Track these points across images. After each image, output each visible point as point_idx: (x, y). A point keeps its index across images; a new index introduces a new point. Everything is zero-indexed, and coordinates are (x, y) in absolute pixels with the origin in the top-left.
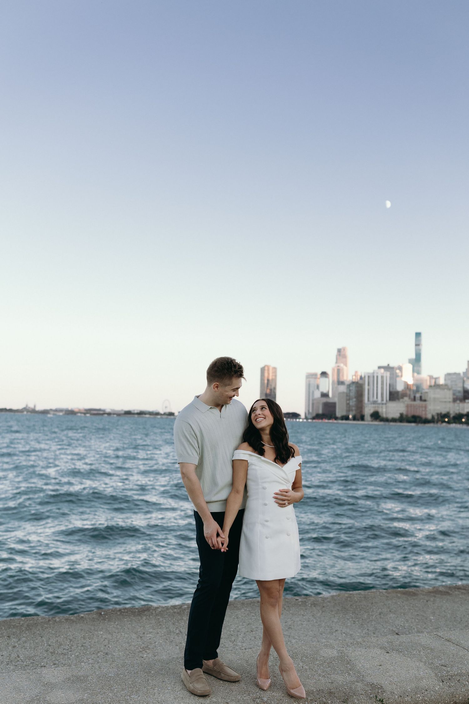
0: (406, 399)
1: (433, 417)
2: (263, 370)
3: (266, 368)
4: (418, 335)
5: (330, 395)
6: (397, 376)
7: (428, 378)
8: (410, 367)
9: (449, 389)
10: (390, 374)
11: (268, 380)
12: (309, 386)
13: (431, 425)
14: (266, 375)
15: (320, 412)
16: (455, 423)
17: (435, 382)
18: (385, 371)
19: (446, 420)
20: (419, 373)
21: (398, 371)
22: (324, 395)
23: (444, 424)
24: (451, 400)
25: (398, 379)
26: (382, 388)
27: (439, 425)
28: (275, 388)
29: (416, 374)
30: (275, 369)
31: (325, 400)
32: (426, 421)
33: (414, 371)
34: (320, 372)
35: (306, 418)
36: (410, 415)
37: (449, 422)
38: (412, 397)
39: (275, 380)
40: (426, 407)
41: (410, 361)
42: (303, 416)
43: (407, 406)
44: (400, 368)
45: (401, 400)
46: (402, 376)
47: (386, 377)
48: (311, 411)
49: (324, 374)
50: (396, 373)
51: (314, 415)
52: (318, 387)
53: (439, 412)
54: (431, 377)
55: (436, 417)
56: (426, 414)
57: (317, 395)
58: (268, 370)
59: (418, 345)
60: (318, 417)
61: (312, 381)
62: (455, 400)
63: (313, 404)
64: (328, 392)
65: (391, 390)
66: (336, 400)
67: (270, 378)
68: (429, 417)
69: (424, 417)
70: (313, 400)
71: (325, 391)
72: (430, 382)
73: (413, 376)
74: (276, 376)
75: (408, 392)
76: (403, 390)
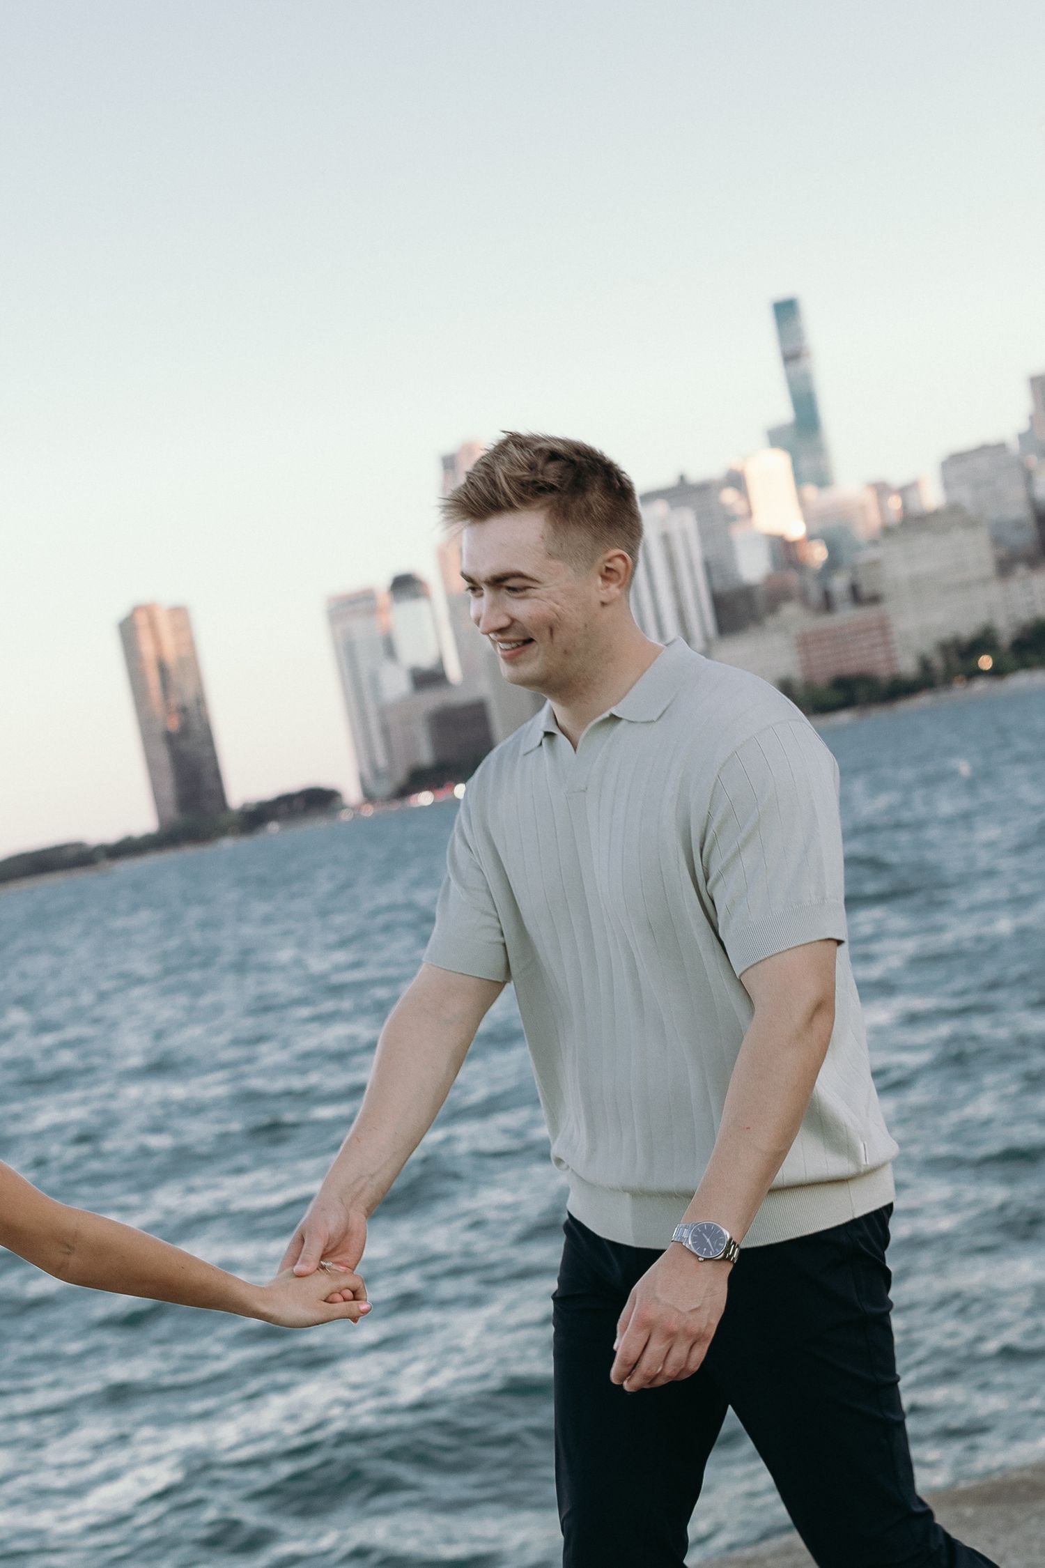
0: (790, 611)
1: (925, 665)
2: (128, 630)
3: (142, 620)
4: (786, 311)
5: (454, 671)
6: (730, 519)
7: (869, 498)
8: (780, 462)
9: (971, 523)
10: (700, 517)
11: (163, 669)
12: (348, 653)
13: (923, 700)
14: (147, 648)
15: (425, 755)
16: (1026, 666)
17: (905, 507)
18: (673, 507)
19: (986, 662)
20: (822, 480)
21: (729, 496)
22: (427, 679)
23: (980, 686)
24: (988, 568)
25: (738, 533)
26: (676, 589)
27: (961, 692)
28: (200, 701)
29: (811, 492)
30: (180, 614)
31: (433, 699)
32: (898, 690)
33: (799, 479)
34: (382, 582)
35: (369, 797)
36: (822, 679)
37: (998, 672)
38: (815, 594)
39: (191, 662)
40: (883, 628)
41: (776, 438)
42: (351, 793)
43: (804, 643)
44: (736, 480)
45: (770, 622)
46: (750, 514)
47: (685, 534)
48: (382, 761)
49: (405, 585)
50: (723, 507)
51: (401, 775)
52: (390, 649)
53: (946, 634)
54: (881, 489)
55: (938, 663)
56: (890, 659)
57: (396, 684)
58: (152, 623)
59: (793, 356)
60: (419, 779)
61: (360, 627)
62: (1005, 567)
63: (385, 731)
64: (441, 662)
65: (719, 584)
66: (483, 688)
67: (170, 652)
68: (907, 666)
69: (883, 671)
70: (382, 712)
71: (426, 661)
72: (882, 509)
73: (802, 502)
74: (191, 644)
75: (793, 579)
76: (769, 578)
